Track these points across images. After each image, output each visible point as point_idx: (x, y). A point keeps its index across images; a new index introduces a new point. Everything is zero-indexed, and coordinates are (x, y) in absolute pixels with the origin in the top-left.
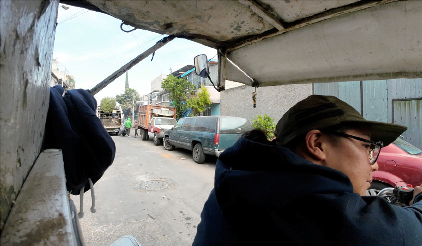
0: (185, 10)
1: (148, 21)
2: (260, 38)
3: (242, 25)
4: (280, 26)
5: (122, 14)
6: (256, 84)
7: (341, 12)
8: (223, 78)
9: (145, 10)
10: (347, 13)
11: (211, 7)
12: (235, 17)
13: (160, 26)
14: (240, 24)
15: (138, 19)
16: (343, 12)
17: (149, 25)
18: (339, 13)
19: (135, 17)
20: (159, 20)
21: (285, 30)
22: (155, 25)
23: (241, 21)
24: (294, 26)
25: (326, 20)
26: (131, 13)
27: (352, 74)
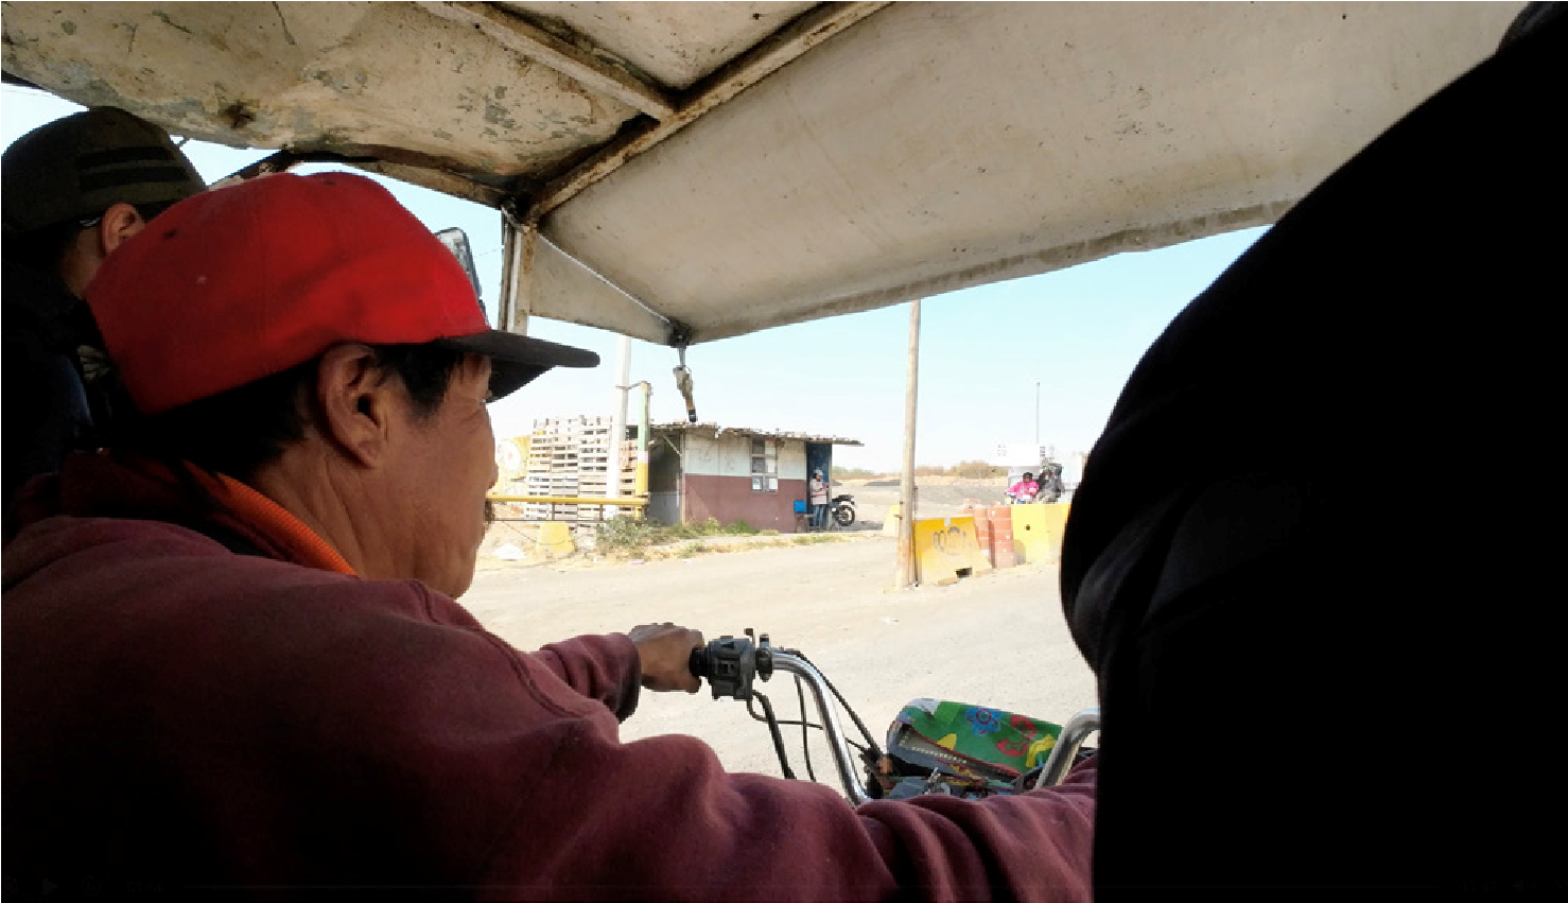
0: (261, 56)
1: (163, 102)
2: (614, 153)
3: (505, 103)
4: (647, 101)
5: (72, 86)
6: (680, 337)
7: (825, 24)
8: (519, 308)
9: (136, 64)
10: (848, 23)
11: (347, 38)
12: (458, 72)
13: (212, 118)
14: (492, 96)
15: (130, 98)
16: (831, 21)
17: (171, 114)
18: (819, 27)
19: (114, 91)
20: (195, 95)
21: (676, 117)
22: (192, 115)
23: (490, 88)
24: (698, 98)
25: (789, 63)
26: (98, 79)
27: (959, 266)
